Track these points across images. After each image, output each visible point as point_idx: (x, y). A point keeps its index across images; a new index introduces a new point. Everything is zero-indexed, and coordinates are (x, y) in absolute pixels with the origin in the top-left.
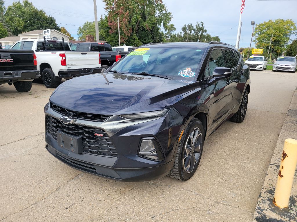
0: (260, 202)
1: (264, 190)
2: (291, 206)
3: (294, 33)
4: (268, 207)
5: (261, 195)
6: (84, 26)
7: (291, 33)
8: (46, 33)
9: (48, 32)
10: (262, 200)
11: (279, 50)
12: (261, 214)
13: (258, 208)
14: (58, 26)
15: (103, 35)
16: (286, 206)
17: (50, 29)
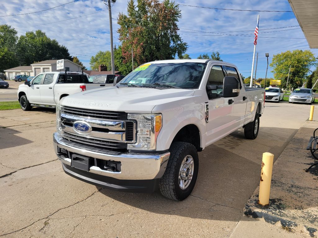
0: (248, 202)
1: (253, 195)
2: (271, 204)
3: (313, 64)
4: (254, 204)
5: (251, 198)
6: (97, 56)
7: (310, 64)
8: (60, 64)
9: (61, 62)
10: (251, 201)
11: (299, 82)
12: (248, 209)
13: (246, 205)
14: (70, 55)
15: (116, 65)
16: (267, 204)
17: (63, 60)
